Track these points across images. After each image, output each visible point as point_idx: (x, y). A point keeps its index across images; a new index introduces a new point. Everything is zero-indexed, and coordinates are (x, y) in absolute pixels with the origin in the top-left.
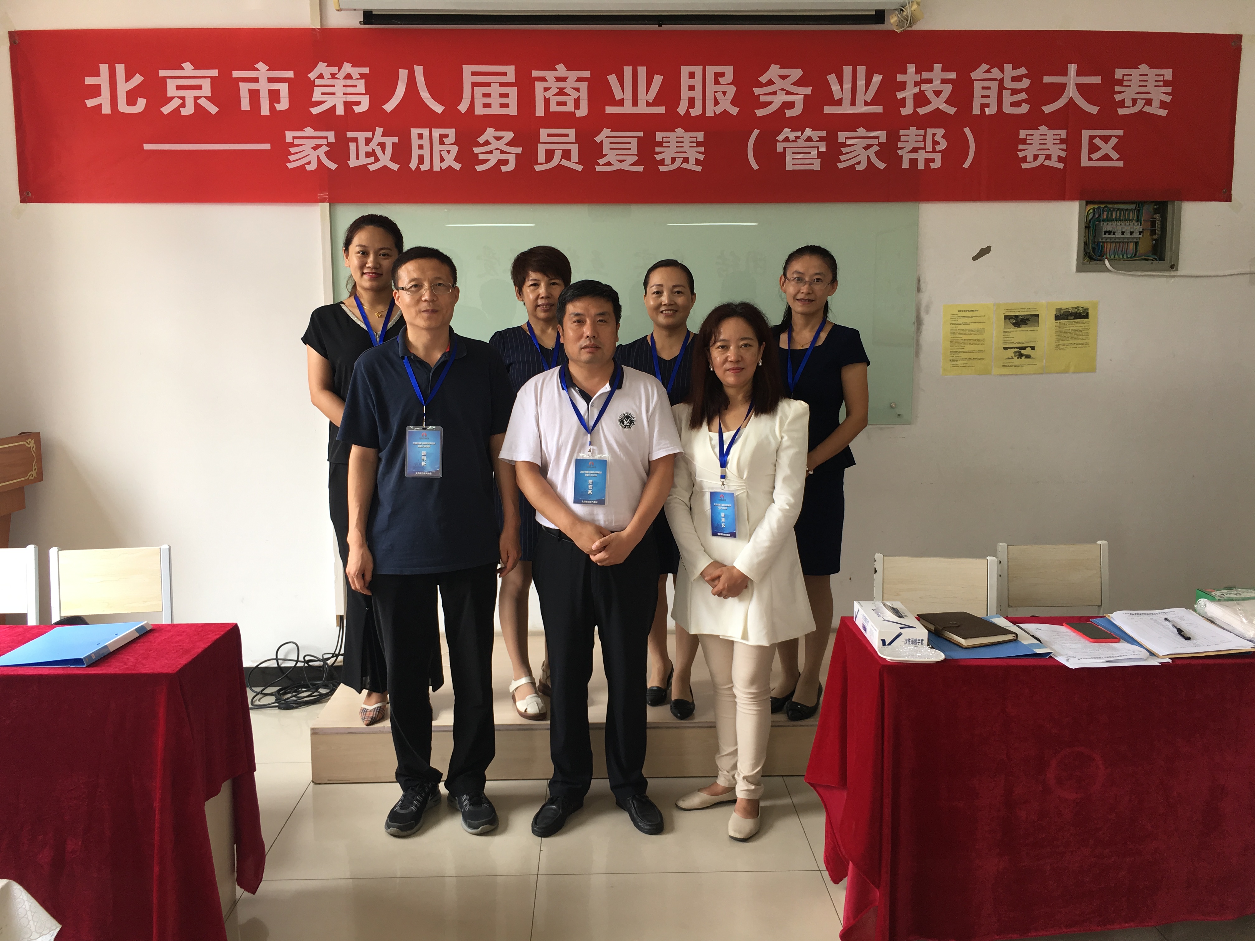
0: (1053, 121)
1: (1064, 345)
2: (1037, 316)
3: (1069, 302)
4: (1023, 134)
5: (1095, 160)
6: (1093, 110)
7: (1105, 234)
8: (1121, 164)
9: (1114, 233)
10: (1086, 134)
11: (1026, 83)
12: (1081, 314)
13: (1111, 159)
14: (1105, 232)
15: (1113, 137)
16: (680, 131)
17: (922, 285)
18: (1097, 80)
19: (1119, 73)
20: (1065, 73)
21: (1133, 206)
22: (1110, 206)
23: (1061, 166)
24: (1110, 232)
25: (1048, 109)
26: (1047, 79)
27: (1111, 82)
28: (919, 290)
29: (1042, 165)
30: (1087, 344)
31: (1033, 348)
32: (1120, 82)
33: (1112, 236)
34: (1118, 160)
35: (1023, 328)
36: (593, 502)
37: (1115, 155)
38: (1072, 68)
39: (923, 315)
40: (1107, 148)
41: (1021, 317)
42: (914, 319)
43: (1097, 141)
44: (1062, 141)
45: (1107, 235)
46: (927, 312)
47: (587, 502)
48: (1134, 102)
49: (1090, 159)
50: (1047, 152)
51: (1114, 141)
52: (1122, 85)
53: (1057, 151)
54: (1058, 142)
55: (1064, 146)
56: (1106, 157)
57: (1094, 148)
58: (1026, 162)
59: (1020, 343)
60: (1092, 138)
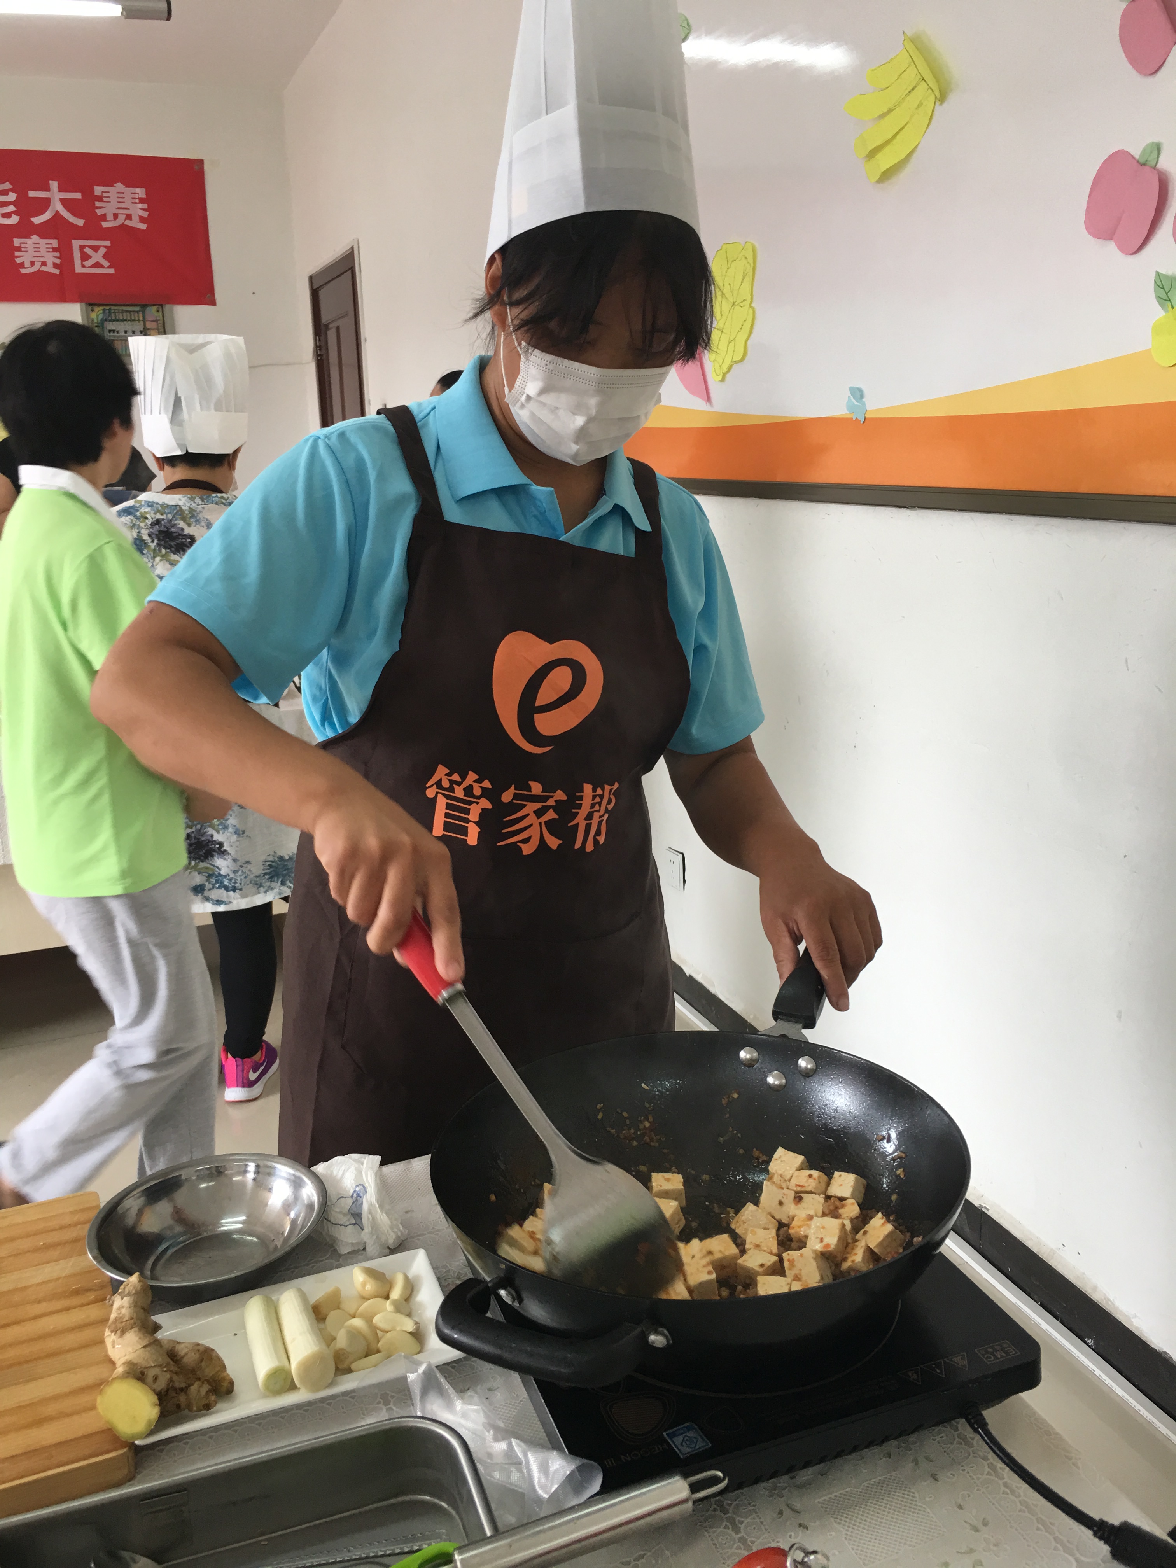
0: (44, 231)
4: (17, 242)
5: (89, 267)
6: (80, 222)
8: (112, 271)
9: (118, 332)
10: (76, 244)
11: (12, 197)
13: (102, 266)
14: (110, 331)
15: (101, 248)
18: (78, 196)
19: (98, 190)
20: (47, 189)
21: (137, 309)
22: (113, 308)
23: (57, 271)
24: (113, 331)
25: (37, 220)
26: (32, 194)
27: (91, 199)
29: (39, 270)
32: (100, 199)
33: (115, 334)
34: (109, 267)
37: (106, 263)
38: (54, 185)
40: (98, 257)
43: (87, 250)
44: (55, 250)
45: (112, 334)
48: (116, 216)
49: (83, 266)
50: (42, 259)
51: (103, 251)
52: (102, 201)
53: (51, 259)
54: (51, 250)
55: (58, 254)
56: (97, 265)
57: (85, 257)
58: (24, 267)
60: (82, 247)
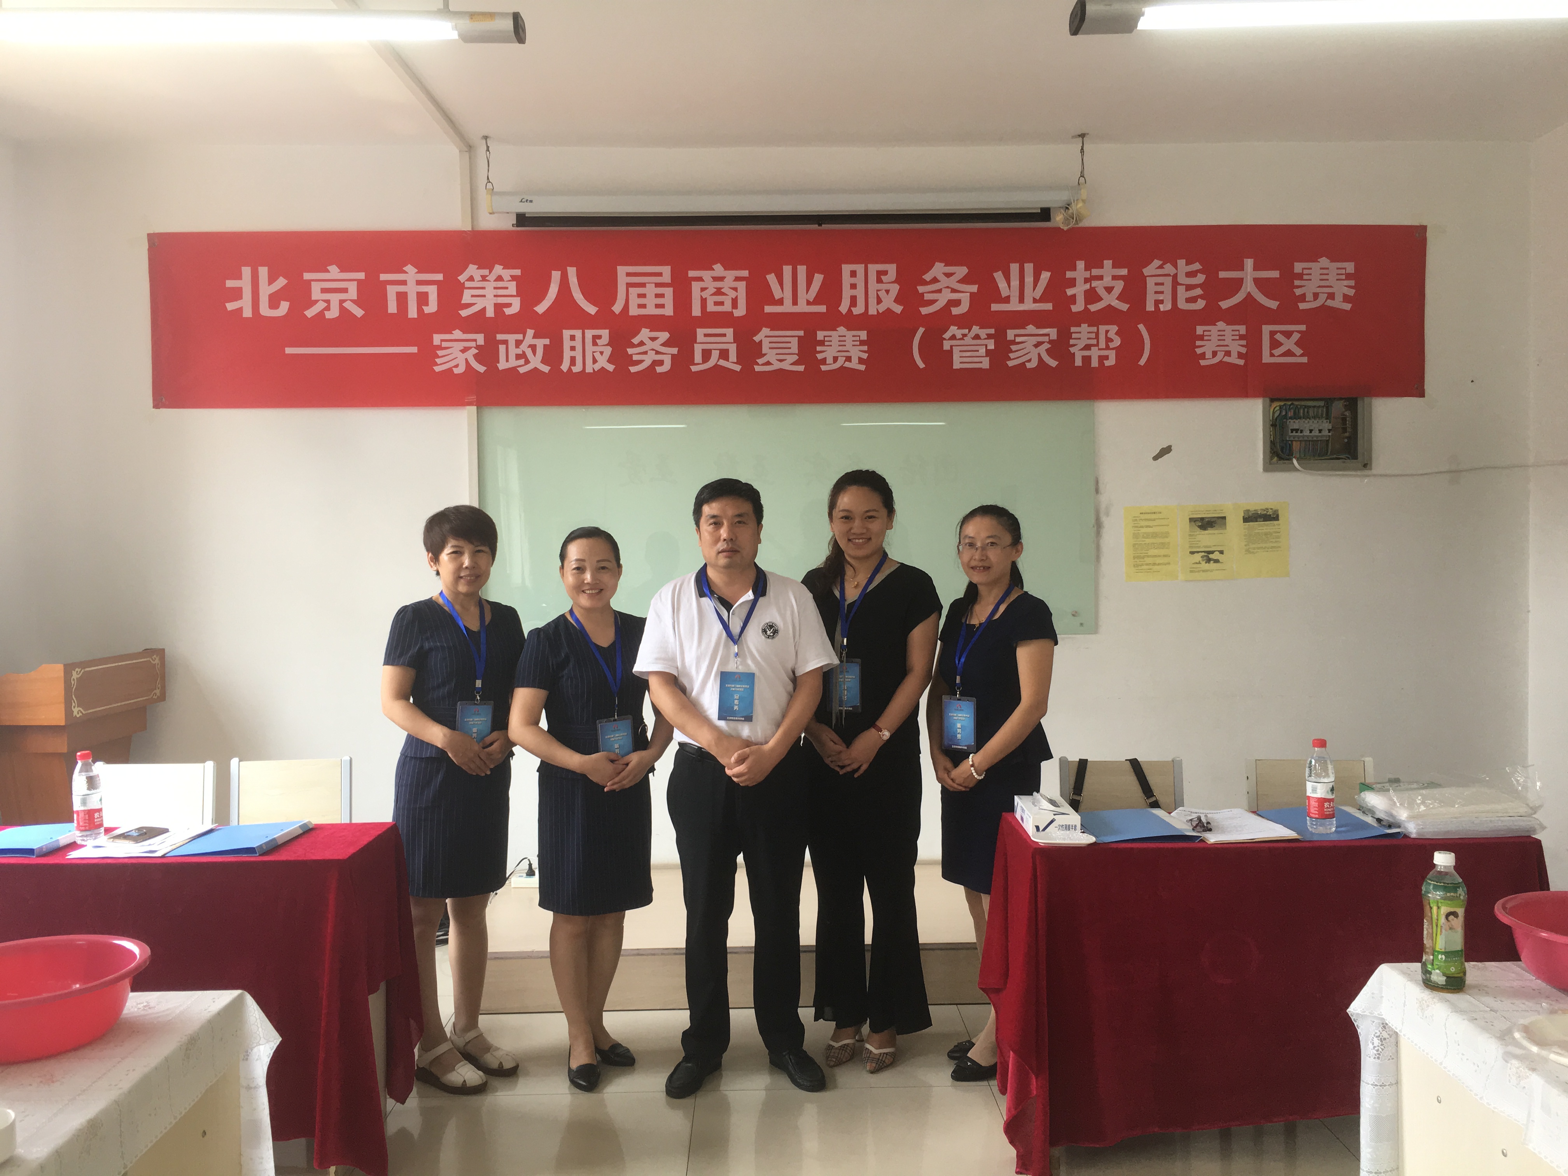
0: (1232, 317)
1: (1254, 549)
2: (1224, 518)
3: (1258, 503)
4: (1200, 330)
5: (1277, 356)
6: (1273, 304)
7: (1292, 432)
8: (1305, 360)
9: (1302, 431)
10: (1266, 329)
11: (1201, 278)
12: (1270, 517)
13: (1293, 355)
14: (1292, 431)
15: (1295, 333)
16: (842, 330)
17: (1101, 486)
18: (1275, 274)
19: (1298, 267)
20: (1241, 268)
21: (1322, 403)
22: (1296, 403)
23: (1241, 362)
24: (1297, 430)
25: (1225, 304)
26: (1223, 275)
27: (1289, 277)
28: (1097, 491)
29: (1221, 361)
30: (1279, 547)
31: (1221, 552)
32: (1300, 276)
33: (1299, 434)
34: (1301, 355)
35: (1210, 531)
36: (739, 718)
37: (1298, 351)
38: (1249, 263)
39: (1104, 519)
40: (1289, 344)
41: (1207, 520)
42: (1093, 521)
43: (1279, 337)
44: (1242, 337)
45: (1294, 434)
46: (1107, 514)
47: (732, 718)
48: (1316, 296)
49: (1272, 355)
50: (1227, 349)
51: (1296, 337)
52: (1302, 279)
53: (1237, 347)
54: (1237, 337)
55: (1244, 342)
56: (1289, 353)
57: (1275, 344)
58: (1204, 358)
59: (1205, 547)
60: (1272, 333)
